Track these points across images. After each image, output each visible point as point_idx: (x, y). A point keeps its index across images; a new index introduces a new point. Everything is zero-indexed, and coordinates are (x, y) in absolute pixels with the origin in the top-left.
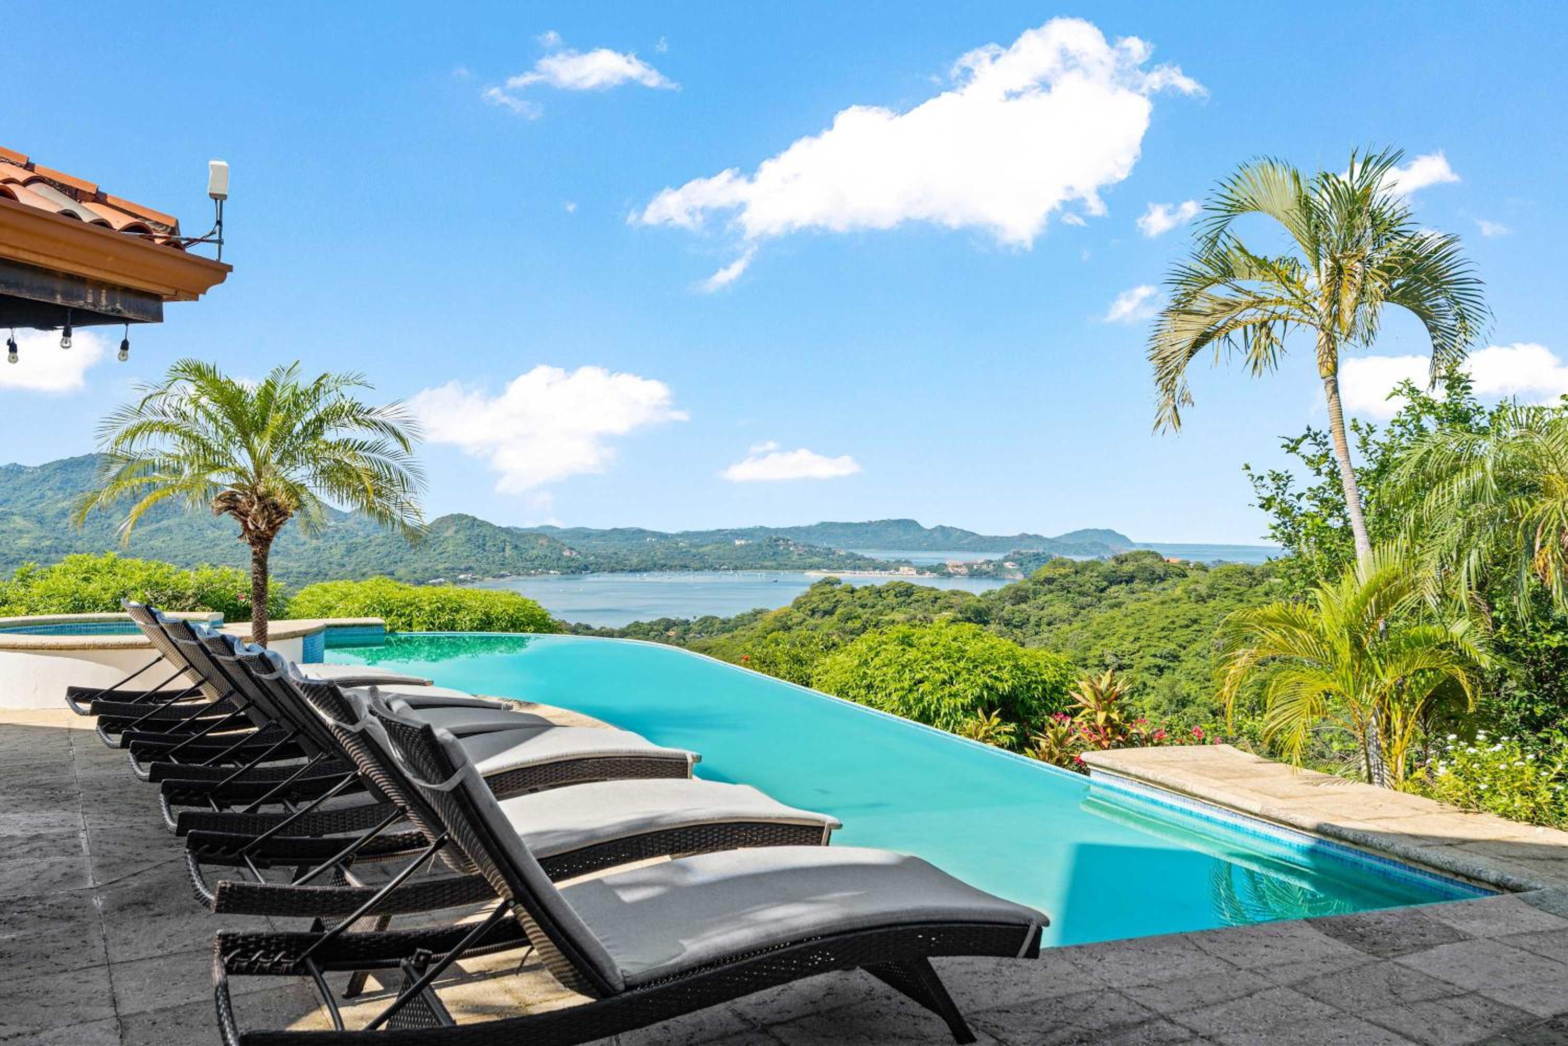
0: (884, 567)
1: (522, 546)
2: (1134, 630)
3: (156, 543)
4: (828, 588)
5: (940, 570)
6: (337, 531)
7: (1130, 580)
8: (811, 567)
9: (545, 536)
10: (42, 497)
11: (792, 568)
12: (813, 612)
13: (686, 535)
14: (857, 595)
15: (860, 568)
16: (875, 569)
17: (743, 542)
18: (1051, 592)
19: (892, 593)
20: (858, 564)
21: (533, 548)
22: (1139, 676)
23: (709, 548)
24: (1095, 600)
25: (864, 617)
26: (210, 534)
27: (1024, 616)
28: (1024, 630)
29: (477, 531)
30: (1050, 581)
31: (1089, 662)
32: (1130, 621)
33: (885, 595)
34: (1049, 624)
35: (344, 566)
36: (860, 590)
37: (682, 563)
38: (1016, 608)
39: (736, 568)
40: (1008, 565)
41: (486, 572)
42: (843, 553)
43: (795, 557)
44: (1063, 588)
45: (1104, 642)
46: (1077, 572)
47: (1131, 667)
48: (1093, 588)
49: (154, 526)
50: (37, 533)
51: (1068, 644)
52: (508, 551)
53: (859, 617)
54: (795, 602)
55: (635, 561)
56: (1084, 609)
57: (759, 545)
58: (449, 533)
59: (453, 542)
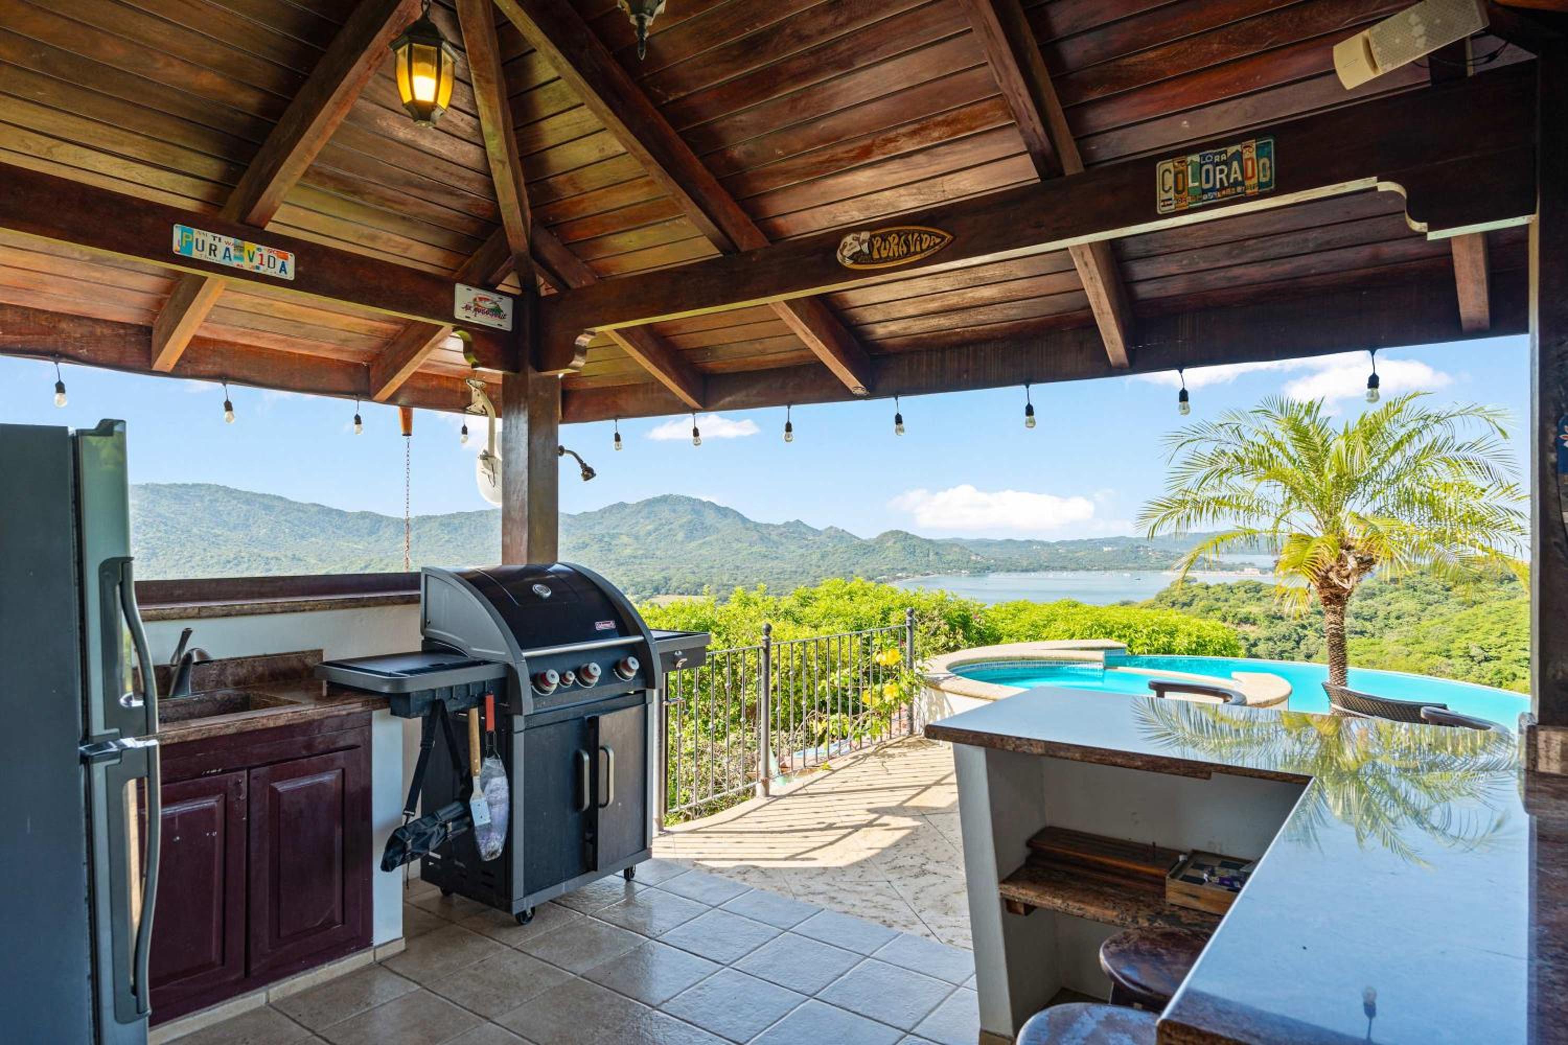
0: (1231, 568)
1: (941, 552)
2: (1501, 627)
3: (703, 552)
4: (1185, 585)
6: (814, 543)
7: (1478, 579)
8: (1169, 568)
9: (958, 545)
10: (637, 523)
11: (1151, 568)
13: (1062, 543)
14: (1211, 590)
15: (1213, 569)
16: (1223, 569)
17: (1110, 549)
18: (1397, 590)
19: (1243, 589)
20: (1208, 566)
21: (949, 554)
22: (1507, 667)
23: (1083, 553)
24: (1442, 598)
25: (1224, 609)
26: (735, 546)
27: (1372, 611)
28: (1374, 622)
29: (909, 542)
30: (1394, 580)
31: (1453, 653)
32: (1494, 618)
33: (1235, 591)
34: (1398, 618)
35: (819, 567)
36: (1214, 587)
37: (1061, 565)
38: (1364, 603)
39: (1105, 569)
41: (916, 572)
43: (1153, 560)
44: (1409, 587)
45: (1468, 636)
46: (1422, 574)
47: (1499, 658)
48: (1440, 587)
49: (701, 541)
50: (635, 546)
51: (1430, 636)
52: (932, 557)
53: (1219, 609)
54: (1158, 595)
55: (1025, 564)
56: (1431, 605)
57: (1124, 551)
58: (890, 544)
59: (893, 550)
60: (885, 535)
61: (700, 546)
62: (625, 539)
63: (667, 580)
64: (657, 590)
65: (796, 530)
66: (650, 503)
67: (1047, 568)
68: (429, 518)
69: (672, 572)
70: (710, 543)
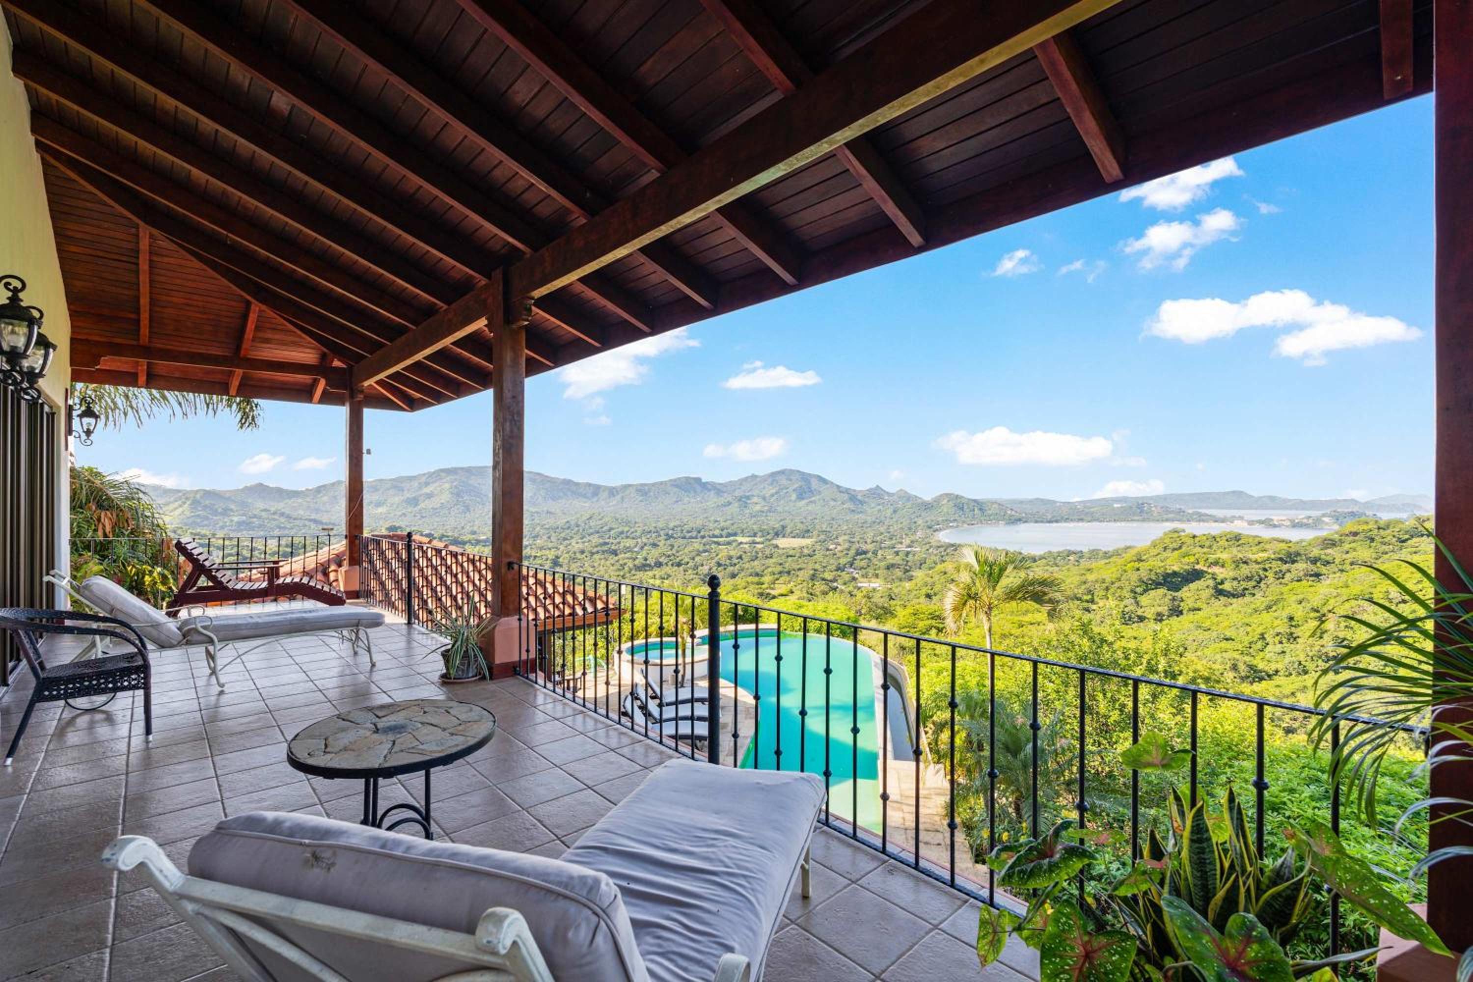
0: (1223, 521)
1: (983, 508)
3: (809, 508)
4: (1176, 535)
5: (1268, 523)
6: (888, 502)
8: (1167, 520)
9: (997, 503)
10: (764, 488)
11: (1153, 521)
12: (1165, 549)
14: (1197, 540)
15: (1203, 521)
17: (1120, 505)
19: (1225, 538)
20: (1201, 518)
21: (990, 510)
25: (1199, 555)
26: (832, 503)
33: (1219, 540)
36: (1201, 536)
37: (1079, 518)
39: (1113, 521)
40: (1326, 519)
41: (964, 522)
42: (1190, 511)
43: (1155, 514)
44: (1367, 539)
46: (1379, 528)
48: (1395, 539)
49: (808, 500)
52: (976, 511)
55: (1049, 517)
57: (1131, 507)
58: (945, 501)
59: (947, 507)
60: (941, 496)
61: (807, 504)
62: (755, 499)
63: (784, 527)
64: (777, 535)
65: (877, 493)
66: (773, 474)
67: (1067, 520)
68: (630, 485)
69: (787, 522)
70: (814, 502)
